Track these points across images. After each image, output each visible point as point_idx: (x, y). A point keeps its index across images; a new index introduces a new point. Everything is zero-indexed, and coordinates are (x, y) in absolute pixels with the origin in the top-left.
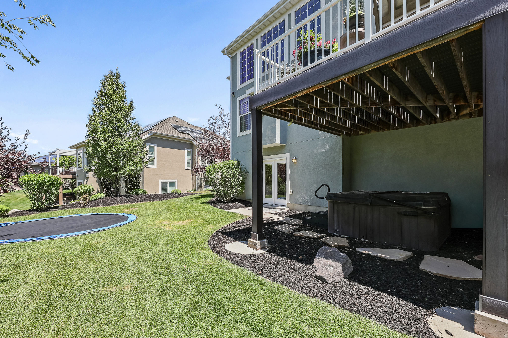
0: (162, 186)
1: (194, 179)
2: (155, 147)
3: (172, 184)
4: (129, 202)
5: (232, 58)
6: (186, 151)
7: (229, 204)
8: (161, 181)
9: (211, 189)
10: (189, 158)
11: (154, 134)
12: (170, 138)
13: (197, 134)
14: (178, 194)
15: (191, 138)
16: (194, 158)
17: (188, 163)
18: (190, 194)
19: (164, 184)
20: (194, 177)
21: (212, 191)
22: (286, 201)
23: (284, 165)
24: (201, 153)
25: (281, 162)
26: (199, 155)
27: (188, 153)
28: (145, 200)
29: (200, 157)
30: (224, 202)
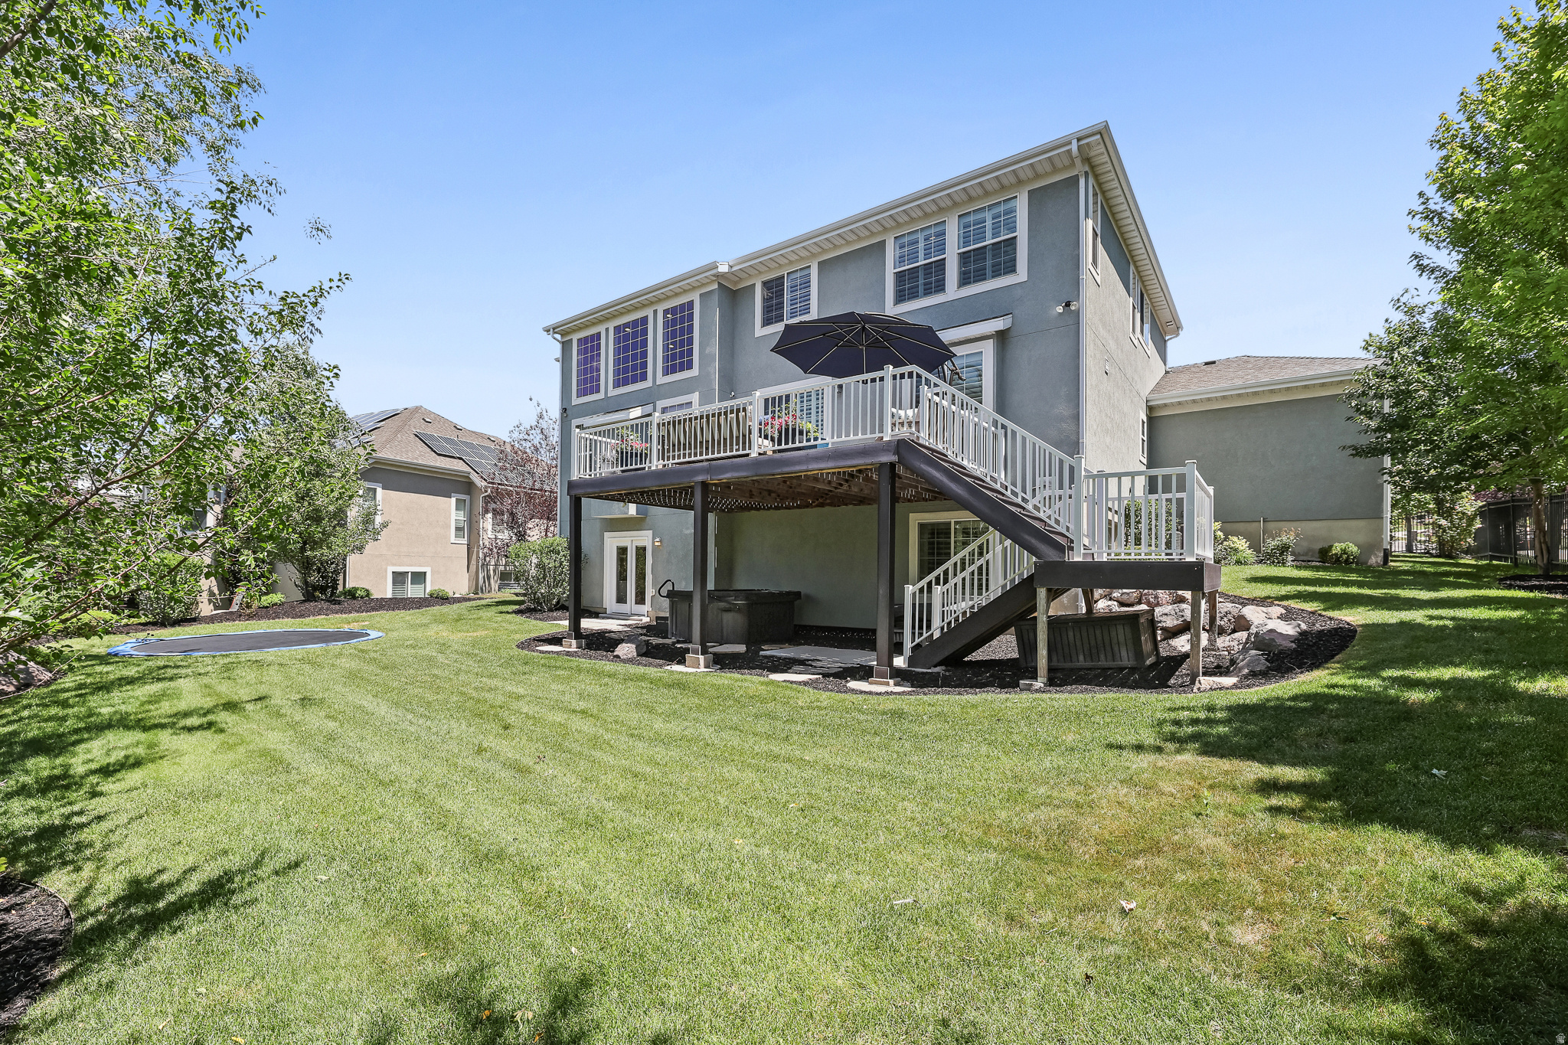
0: (394, 583)
1: (473, 568)
2: (379, 491)
3: (419, 578)
4: (342, 612)
5: (563, 343)
6: (453, 500)
7: (551, 614)
8: (391, 569)
9: (518, 590)
10: (461, 516)
11: (378, 461)
12: (415, 469)
13: (482, 456)
14: (440, 599)
15: (468, 469)
16: (474, 519)
17: (458, 529)
18: (469, 600)
19: (399, 578)
20: (473, 562)
21: (517, 595)
22: (646, 608)
23: (644, 549)
24: (492, 506)
25: (641, 544)
26: (487, 511)
27: (460, 504)
28: (374, 609)
29: (490, 515)
30: (542, 611)
